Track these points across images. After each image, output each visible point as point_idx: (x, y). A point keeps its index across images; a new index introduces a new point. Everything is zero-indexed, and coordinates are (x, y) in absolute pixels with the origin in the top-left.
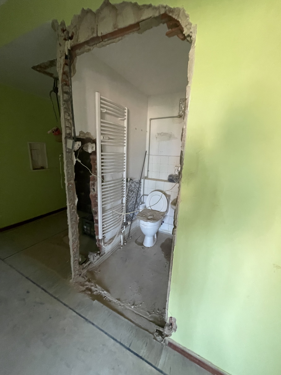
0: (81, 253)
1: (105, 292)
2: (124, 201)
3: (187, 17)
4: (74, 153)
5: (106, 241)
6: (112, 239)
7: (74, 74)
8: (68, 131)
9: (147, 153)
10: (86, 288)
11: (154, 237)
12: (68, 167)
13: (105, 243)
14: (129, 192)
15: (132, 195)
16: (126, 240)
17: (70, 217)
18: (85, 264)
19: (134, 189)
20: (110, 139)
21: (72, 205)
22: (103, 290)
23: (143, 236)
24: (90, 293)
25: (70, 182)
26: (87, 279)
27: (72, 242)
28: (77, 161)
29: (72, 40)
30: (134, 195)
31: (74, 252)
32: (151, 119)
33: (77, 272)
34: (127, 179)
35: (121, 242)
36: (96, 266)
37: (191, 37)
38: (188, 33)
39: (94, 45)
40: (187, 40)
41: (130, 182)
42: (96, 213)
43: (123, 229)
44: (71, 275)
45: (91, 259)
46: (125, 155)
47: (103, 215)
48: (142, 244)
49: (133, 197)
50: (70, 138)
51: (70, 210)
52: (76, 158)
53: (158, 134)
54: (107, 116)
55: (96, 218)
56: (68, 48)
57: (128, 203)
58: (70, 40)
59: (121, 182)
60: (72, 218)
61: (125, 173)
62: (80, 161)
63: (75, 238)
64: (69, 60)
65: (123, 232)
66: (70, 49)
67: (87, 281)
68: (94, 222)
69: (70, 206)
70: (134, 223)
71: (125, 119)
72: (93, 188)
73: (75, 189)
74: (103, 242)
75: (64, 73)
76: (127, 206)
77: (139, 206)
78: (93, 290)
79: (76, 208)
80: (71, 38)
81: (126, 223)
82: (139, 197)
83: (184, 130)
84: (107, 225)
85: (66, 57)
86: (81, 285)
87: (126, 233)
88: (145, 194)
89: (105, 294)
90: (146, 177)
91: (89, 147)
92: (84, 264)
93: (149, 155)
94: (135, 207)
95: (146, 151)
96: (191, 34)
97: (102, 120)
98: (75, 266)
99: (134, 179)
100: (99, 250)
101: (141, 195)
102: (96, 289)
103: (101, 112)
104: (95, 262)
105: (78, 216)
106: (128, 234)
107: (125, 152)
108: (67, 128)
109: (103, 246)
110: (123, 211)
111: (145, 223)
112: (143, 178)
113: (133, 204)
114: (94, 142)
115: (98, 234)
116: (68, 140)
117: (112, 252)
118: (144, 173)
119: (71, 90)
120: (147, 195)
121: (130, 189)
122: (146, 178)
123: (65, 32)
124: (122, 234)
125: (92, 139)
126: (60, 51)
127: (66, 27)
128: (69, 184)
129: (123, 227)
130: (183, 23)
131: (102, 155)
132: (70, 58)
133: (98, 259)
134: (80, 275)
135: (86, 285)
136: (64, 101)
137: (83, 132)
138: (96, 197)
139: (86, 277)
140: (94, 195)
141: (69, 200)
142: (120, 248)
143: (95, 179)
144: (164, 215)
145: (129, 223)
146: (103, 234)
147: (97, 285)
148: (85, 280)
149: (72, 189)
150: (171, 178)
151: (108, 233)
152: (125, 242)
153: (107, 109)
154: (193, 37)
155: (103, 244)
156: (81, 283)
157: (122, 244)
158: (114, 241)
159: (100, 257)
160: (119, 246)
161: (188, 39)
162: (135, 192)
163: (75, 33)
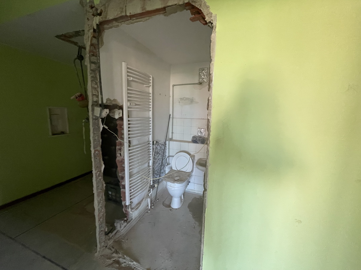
0: (107, 222)
1: (135, 263)
2: (151, 164)
3: (208, 7)
4: (101, 120)
5: (133, 206)
6: (140, 203)
7: (102, 46)
8: (95, 99)
9: (171, 116)
10: (113, 261)
11: (181, 197)
12: (95, 134)
13: (132, 209)
14: (156, 154)
15: (158, 157)
16: (153, 203)
17: (97, 185)
18: (112, 233)
19: (160, 151)
20: (136, 105)
21: (99, 173)
22: (132, 260)
23: (171, 198)
24: (117, 265)
25: (96, 149)
26: (113, 250)
27: (98, 211)
28: (104, 128)
29: (101, 17)
30: (160, 157)
31: (101, 222)
32: (174, 86)
33: (103, 244)
34: (153, 142)
35: (148, 205)
36: (123, 234)
37: (212, 23)
38: (209, 21)
39: (123, 22)
40: (209, 26)
41: (156, 145)
42: (123, 178)
43: (150, 191)
44: (95, 247)
45: (118, 228)
46: (151, 119)
47: (130, 180)
48: (169, 206)
49: (159, 159)
50: (97, 105)
51: (96, 178)
52: (103, 125)
53: (181, 99)
54: (133, 84)
55: (123, 183)
56: (96, 23)
57: (154, 165)
58: (98, 16)
59: (148, 146)
60: (98, 186)
61: (151, 136)
62: (107, 128)
63: (101, 207)
64: (97, 33)
65: (150, 195)
66: (98, 24)
67: (114, 252)
68: (121, 187)
69: (96, 173)
70: (160, 184)
71: (150, 86)
72: (119, 153)
73: (101, 156)
74: (131, 208)
75: (92, 45)
76: (153, 168)
77: (165, 167)
78: (121, 262)
79: (102, 175)
80: (100, 14)
81: (153, 186)
82: (165, 158)
83: (210, 100)
84: (134, 189)
85: (94, 31)
86: (108, 259)
87: (153, 196)
88: (170, 155)
89: (134, 264)
90: (170, 138)
91: (116, 113)
92: (110, 234)
93: (173, 118)
94: (161, 169)
95: (170, 115)
96: (212, 21)
97: (129, 88)
98: (101, 238)
99: (160, 141)
100: (126, 217)
101: (167, 157)
102: (124, 261)
103: (128, 80)
104: (122, 230)
105: (104, 183)
106: (155, 197)
107: (151, 116)
108: (94, 96)
109: (131, 212)
110: (150, 174)
111: (172, 184)
112: (168, 140)
113: (159, 165)
114: (121, 108)
115: (125, 200)
116: (95, 108)
117: (140, 217)
118: (169, 135)
119: (99, 60)
120: (173, 156)
121: (156, 152)
122: (171, 140)
123: (94, 9)
124: (150, 198)
125: (118, 105)
126: (89, 25)
127: (94, 4)
128: (95, 151)
129: (150, 190)
130: (205, 12)
131: (129, 121)
132: (98, 31)
133: (125, 226)
134: (106, 247)
135: (113, 257)
136: (91, 70)
137: (110, 99)
138: (123, 162)
139: (113, 248)
140: (120, 160)
141: (95, 167)
142: (148, 212)
143: (122, 144)
144: (189, 175)
145: (156, 186)
146: (131, 199)
147: (125, 256)
148: (112, 252)
149: (98, 156)
150: (195, 139)
151: (135, 198)
152: (152, 205)
153: (133, 77)
154: (214, 24)
155: (130, 210)
156: (107, 255)
157: (149, 208)
158: (142, 205)
159: (127, 223)
160: (146, 210)
161: (210, 24)
162: (161, 154)
163: (104, 11)
